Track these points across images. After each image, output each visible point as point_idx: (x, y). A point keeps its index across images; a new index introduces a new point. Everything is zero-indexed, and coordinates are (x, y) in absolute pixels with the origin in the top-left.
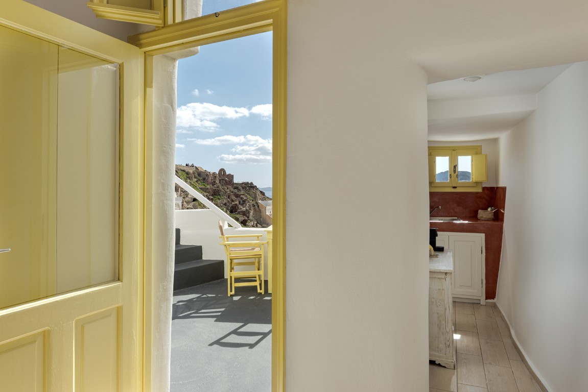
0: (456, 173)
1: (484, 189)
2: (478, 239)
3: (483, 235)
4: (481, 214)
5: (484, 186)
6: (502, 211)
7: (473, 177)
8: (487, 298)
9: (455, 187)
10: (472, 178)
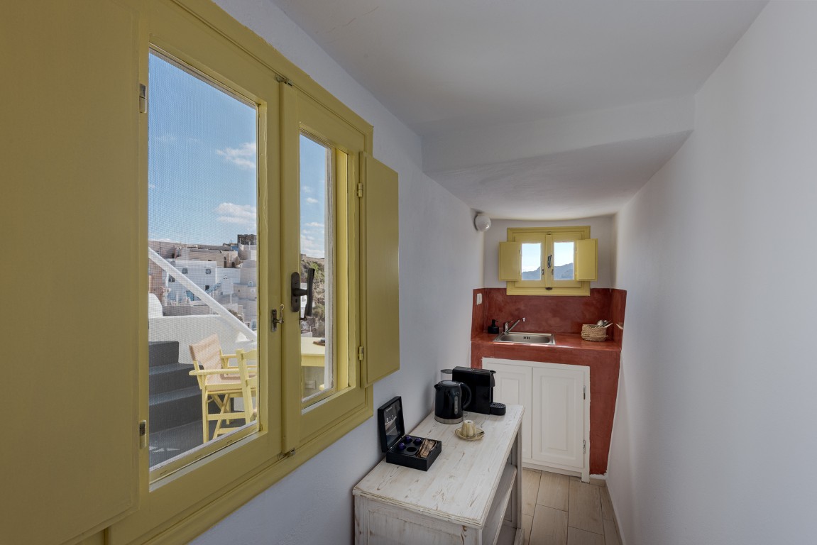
0: (552, 268)
1: (593, 291)
2: (579, 376)
3: (587, 369)
4: (587, 330)
5: (592, 287)
6: (620, 327)
7: (577, 273)
8: (592, 472)
9: (549, 289)
10: (575, 275)
